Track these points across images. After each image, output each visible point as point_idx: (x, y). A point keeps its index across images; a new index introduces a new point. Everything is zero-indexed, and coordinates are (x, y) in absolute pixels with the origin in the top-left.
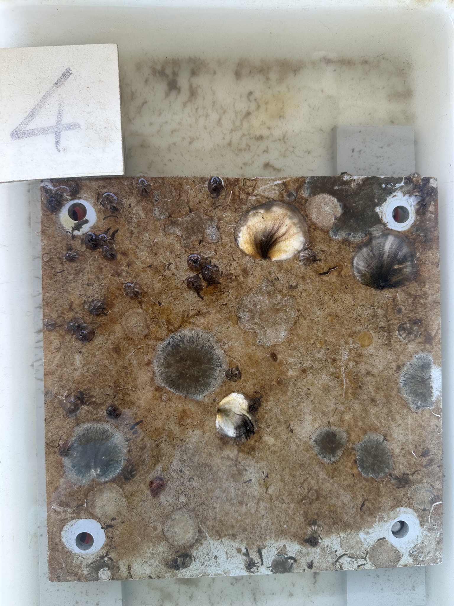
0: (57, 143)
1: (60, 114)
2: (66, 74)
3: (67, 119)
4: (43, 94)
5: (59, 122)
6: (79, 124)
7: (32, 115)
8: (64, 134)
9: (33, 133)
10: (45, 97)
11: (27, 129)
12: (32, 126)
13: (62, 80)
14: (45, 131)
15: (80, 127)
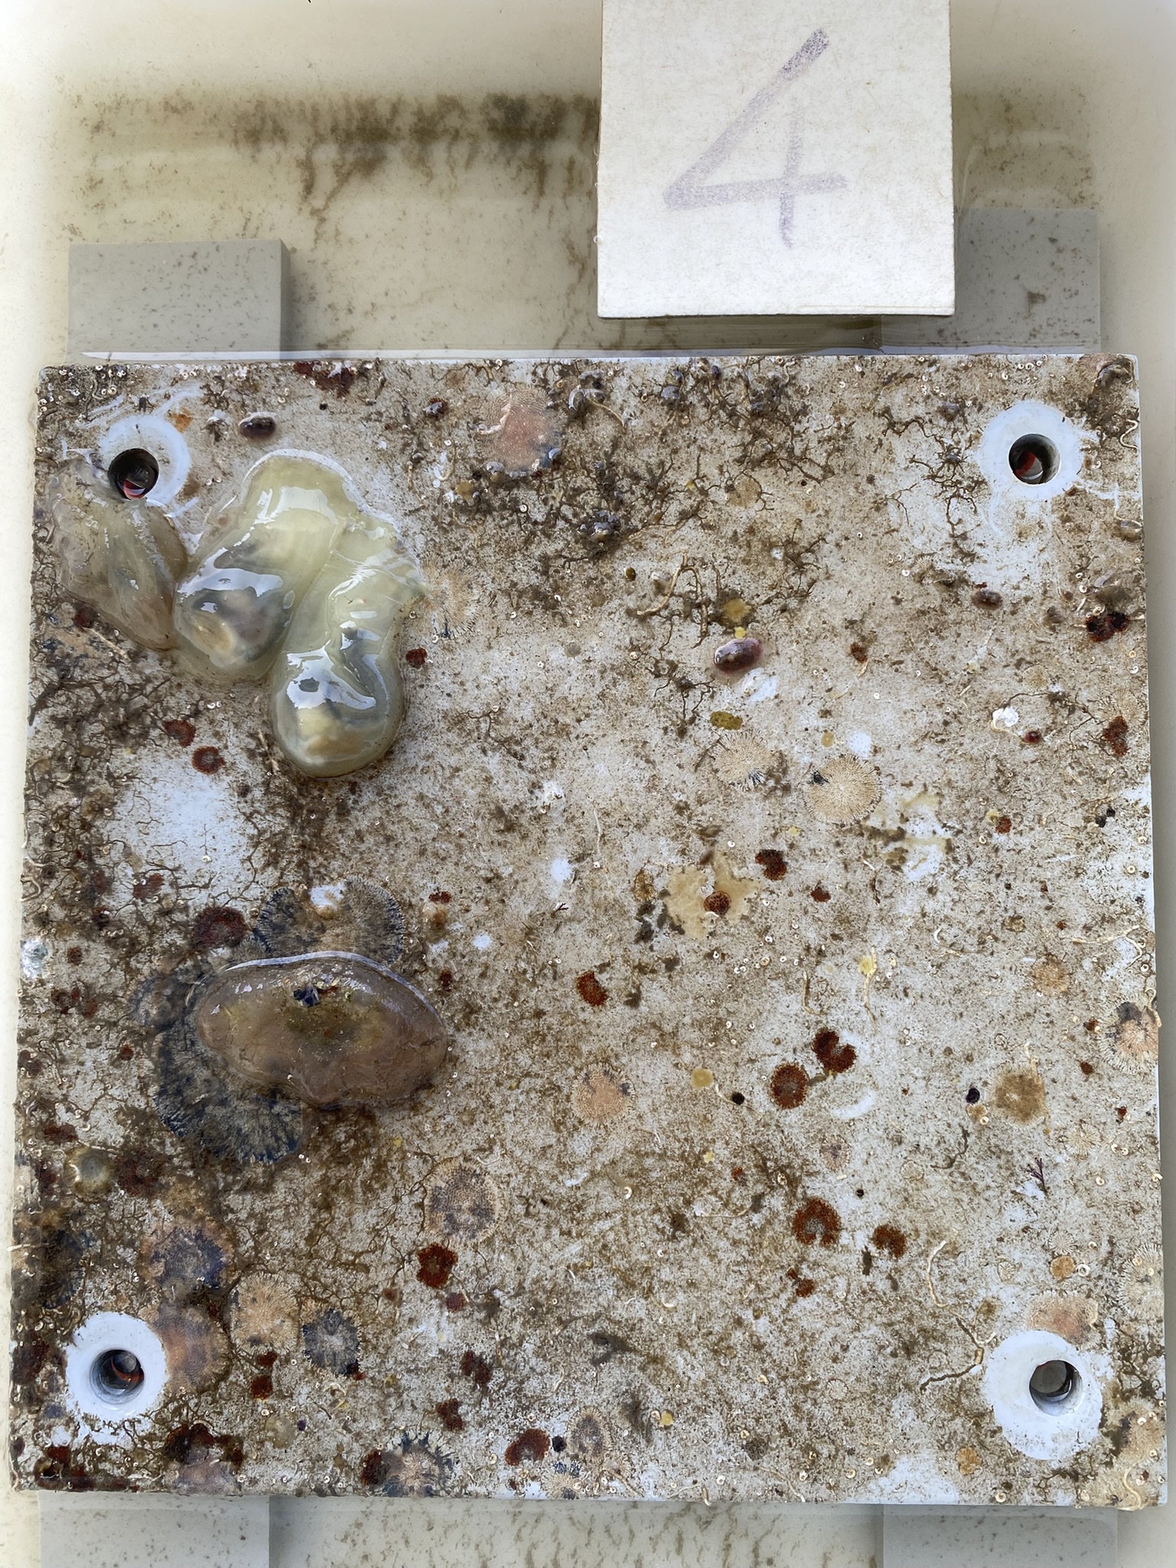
0: (785, 223)
1: (794, 151)
2: (815, 45)
3: (812, 165)
4: (750, 94)
5: (790, 170)
6: (843, 179)
7: (719, 150)
8: (803, 203)
9: (721, 195)
10: (755, 103)
11: (708, 182)
12: (721, 176)
13: (803, 60)
14: (752, 190)
15: (844, 186)
